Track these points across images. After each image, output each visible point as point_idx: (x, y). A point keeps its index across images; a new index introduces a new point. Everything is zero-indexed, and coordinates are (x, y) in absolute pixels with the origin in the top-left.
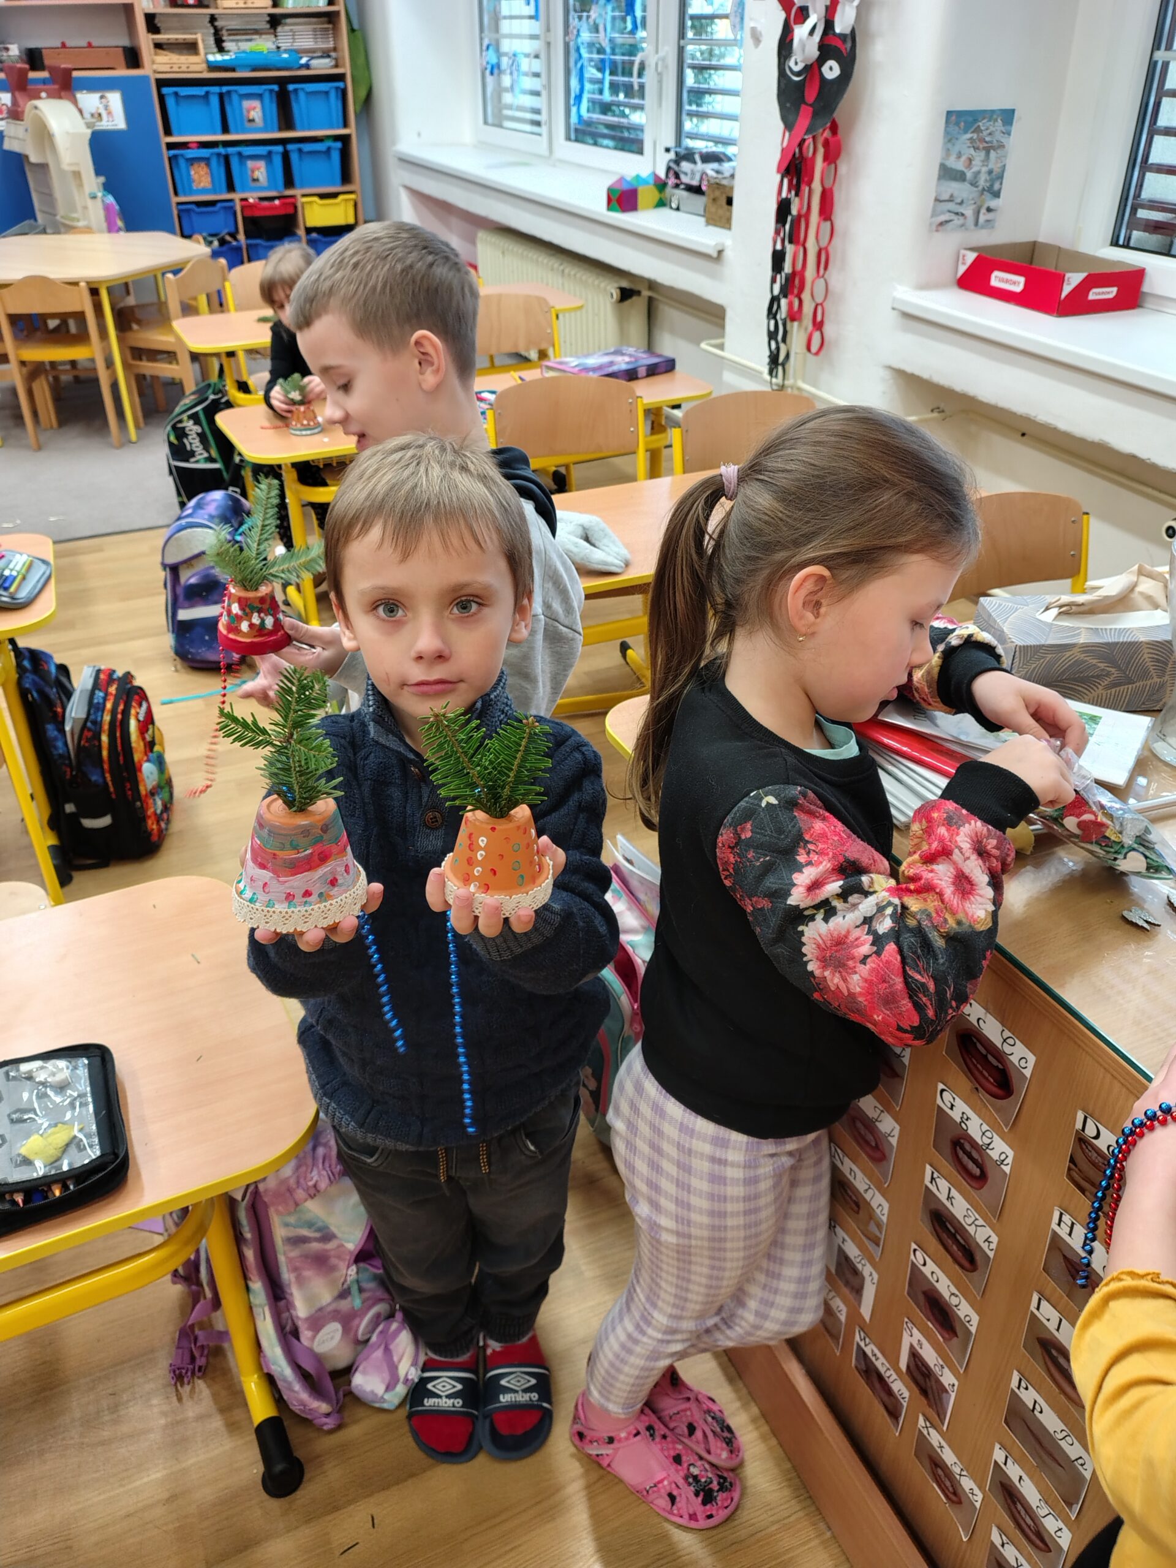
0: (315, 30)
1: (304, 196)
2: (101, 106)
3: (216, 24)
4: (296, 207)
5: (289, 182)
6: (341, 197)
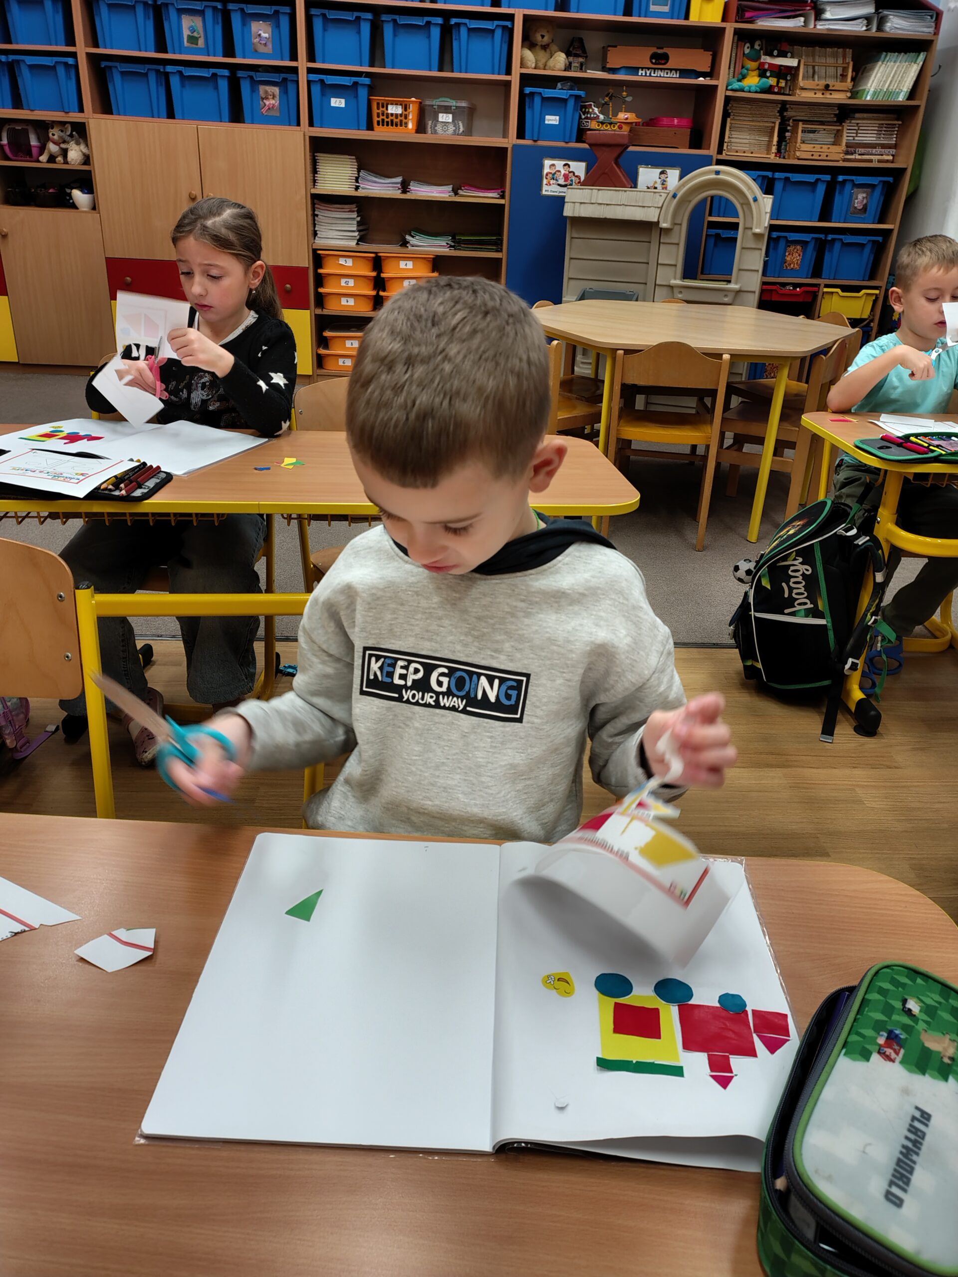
0: (880, 126)
1: (827, 286)
2: (659, 181)
3: (785, 114)
4: (815, 296)
5: (817, 272)
6: (864, 291)
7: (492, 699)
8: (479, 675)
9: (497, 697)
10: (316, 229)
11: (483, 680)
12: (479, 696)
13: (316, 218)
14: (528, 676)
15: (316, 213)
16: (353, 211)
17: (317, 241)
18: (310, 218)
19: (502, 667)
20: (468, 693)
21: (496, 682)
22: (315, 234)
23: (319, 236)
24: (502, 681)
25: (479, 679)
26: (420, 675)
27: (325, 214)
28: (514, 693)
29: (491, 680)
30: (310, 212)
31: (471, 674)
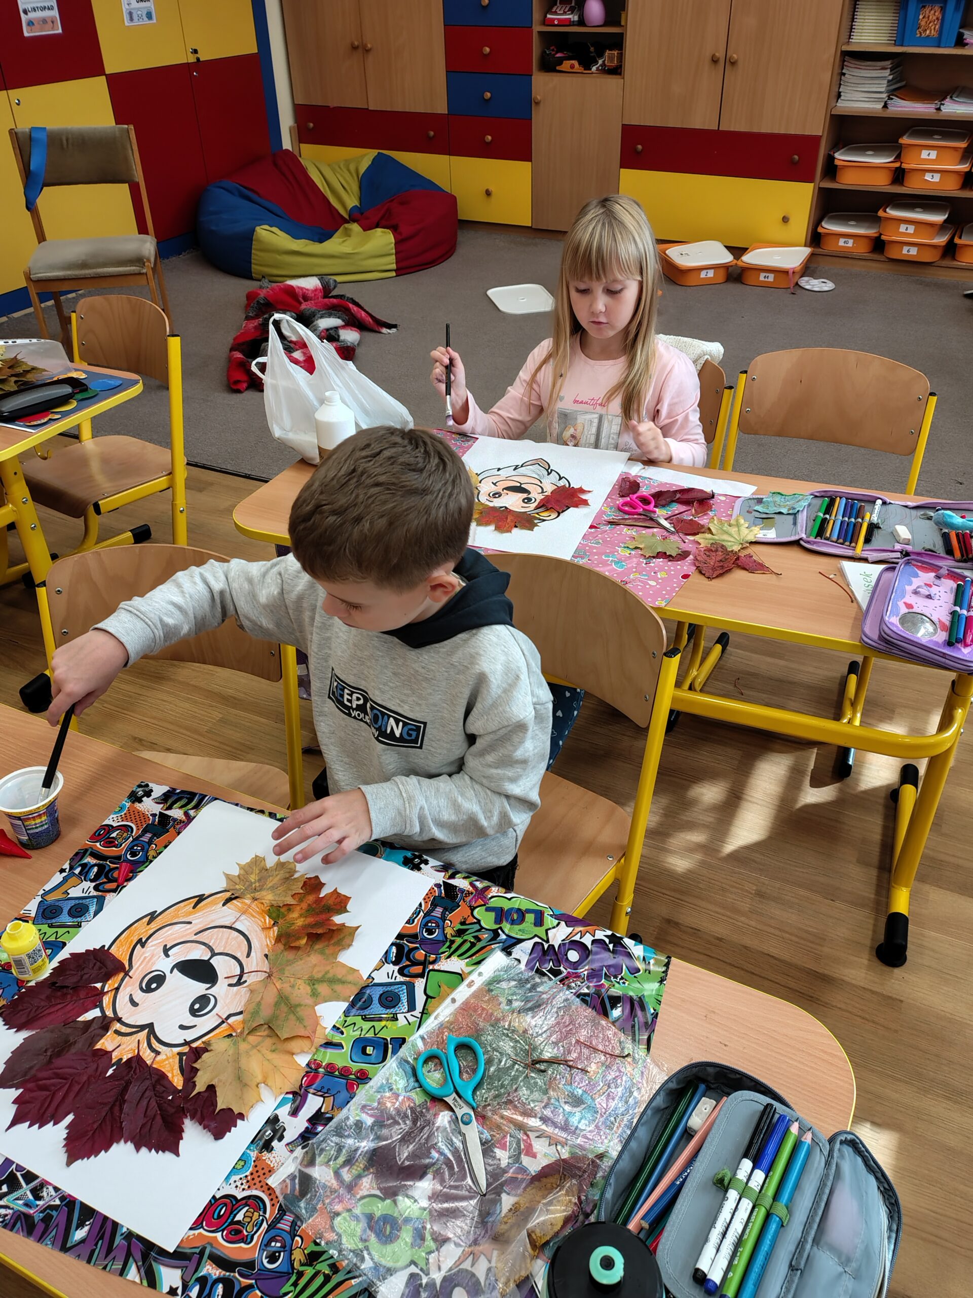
7: (398, 734)
8: (389, 716)
9: (401, 734)
10: (841, 90)
11: (392, 721)
12: (388, 731)
13: (843, 77)
14: (425, 724)
15: (844, 71)
16: (886, 69)
17: (840, 104)
18: (836, 77)
19: (405, 714)
20: (380, 727)
21: (401, 724)
22: (839, 95)
23: (842, 98)
24: (405, 724)
25: (388, 719)
26: (361, 702)
27: (856, 73)
28: (414, 734)
29: (397, 722)
30: (837, 71)
31: (383, 714)
